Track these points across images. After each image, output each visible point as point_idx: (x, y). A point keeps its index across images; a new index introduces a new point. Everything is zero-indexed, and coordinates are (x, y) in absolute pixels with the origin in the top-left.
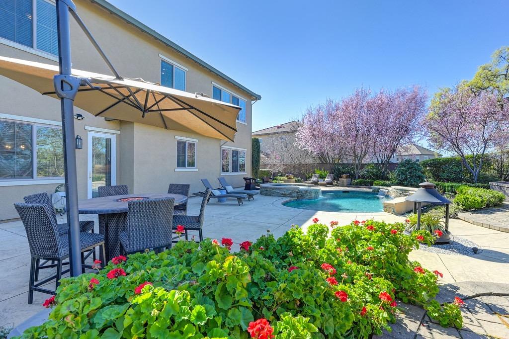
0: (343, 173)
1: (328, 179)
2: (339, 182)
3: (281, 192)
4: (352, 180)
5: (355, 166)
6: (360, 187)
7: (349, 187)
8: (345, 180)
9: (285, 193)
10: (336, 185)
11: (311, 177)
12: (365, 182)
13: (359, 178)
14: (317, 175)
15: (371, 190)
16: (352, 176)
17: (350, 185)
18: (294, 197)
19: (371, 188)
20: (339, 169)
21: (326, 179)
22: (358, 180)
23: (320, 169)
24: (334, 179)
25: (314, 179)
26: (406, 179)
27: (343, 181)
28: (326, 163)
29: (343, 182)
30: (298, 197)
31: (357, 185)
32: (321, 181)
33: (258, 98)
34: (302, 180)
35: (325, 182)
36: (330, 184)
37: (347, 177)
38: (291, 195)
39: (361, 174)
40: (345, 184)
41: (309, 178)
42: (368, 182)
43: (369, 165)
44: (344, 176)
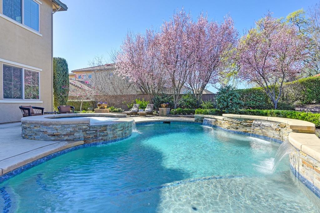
0: (163, 102)
1: (148, 109)
2: (159, 112)
3: (50, 132)
4: (171, 110)
5: (174, 96)
6: (179, 117)
7: (168, 116)
8: (164, 109)
9: (60, 132)
10: (156, 115)
11: (132, 108)
12: (183, 111)
13: (177, 107)
14: (137, 105)
15: (193, 120)
16: (171, 106)
17: (169, 114)
18: (79, 139)
19: (194, 117)
20: (158, 99)
21: (146, 109)
22: (177, 110)
23: (141, 100)
24: (154, 109)
25: (134, 109)
26: (227, 107)
27: (163, 110)
28: (147, 94)
29: (163, 112)
30: (85, 140)
31: (176, 114)
32: (141, 111)
33: (64, 8)
34: (123, 110)
35: (144, 112)
36: (150, 114)
37: (166, 107)
38: (71, 138)
39: (179, 103)
40: (165, 114)
41: (130, 108)
42: (186, 111)
43: (185, 95)
44: (164, 105)
